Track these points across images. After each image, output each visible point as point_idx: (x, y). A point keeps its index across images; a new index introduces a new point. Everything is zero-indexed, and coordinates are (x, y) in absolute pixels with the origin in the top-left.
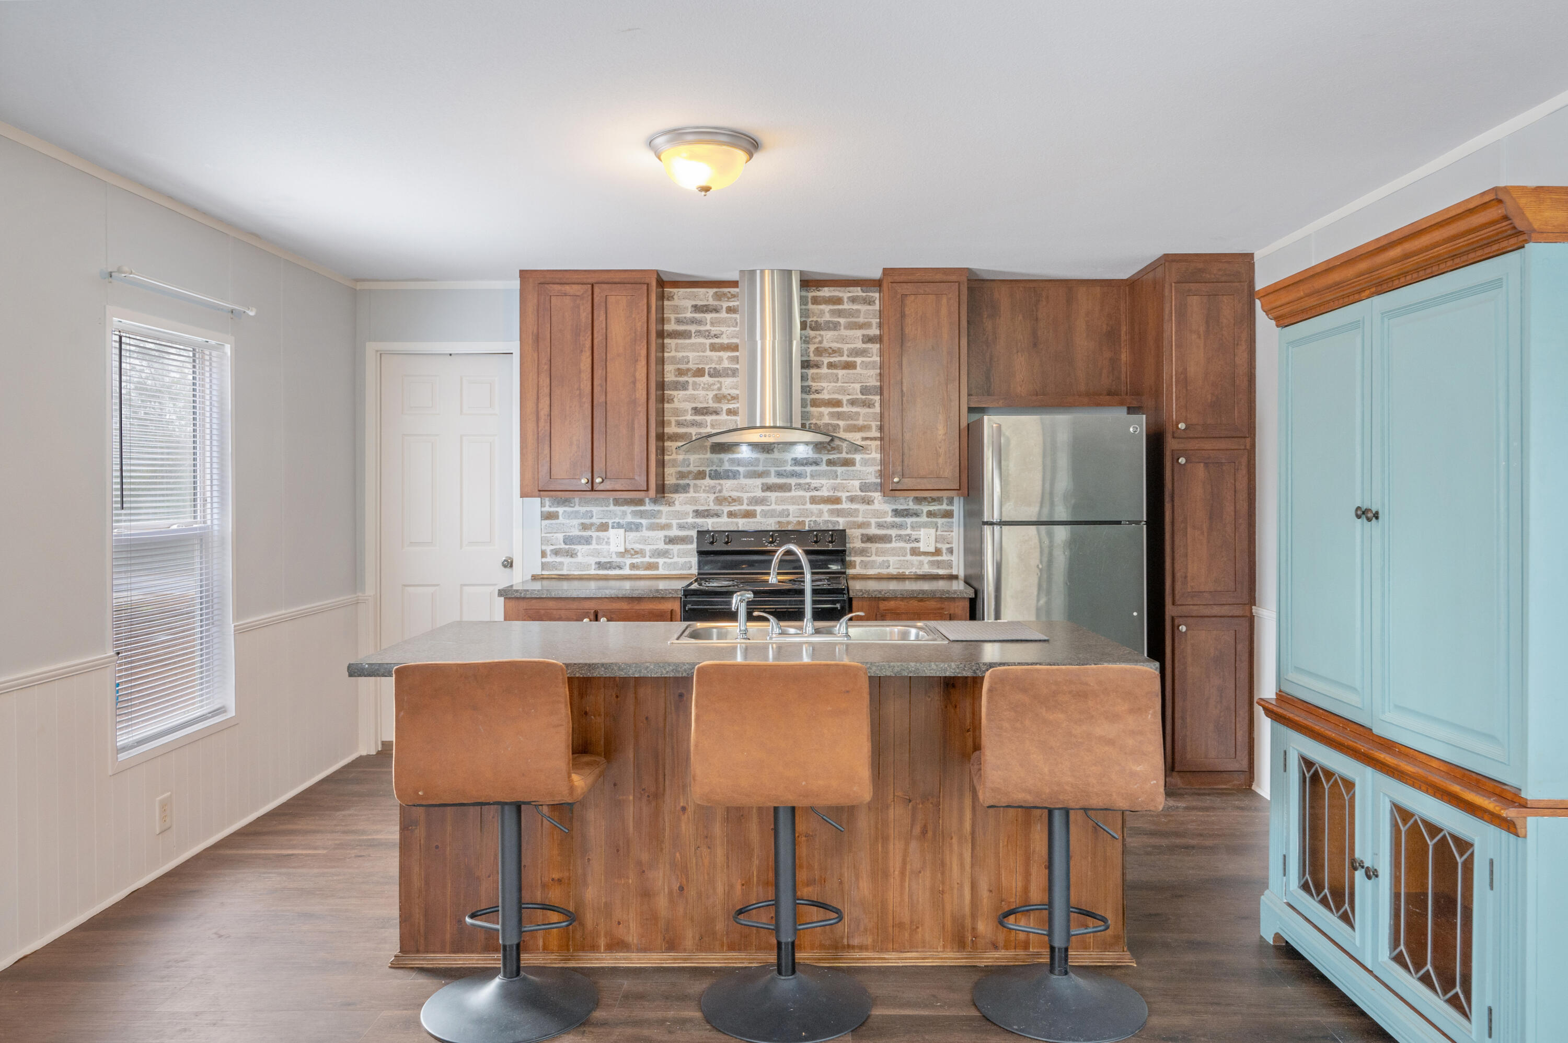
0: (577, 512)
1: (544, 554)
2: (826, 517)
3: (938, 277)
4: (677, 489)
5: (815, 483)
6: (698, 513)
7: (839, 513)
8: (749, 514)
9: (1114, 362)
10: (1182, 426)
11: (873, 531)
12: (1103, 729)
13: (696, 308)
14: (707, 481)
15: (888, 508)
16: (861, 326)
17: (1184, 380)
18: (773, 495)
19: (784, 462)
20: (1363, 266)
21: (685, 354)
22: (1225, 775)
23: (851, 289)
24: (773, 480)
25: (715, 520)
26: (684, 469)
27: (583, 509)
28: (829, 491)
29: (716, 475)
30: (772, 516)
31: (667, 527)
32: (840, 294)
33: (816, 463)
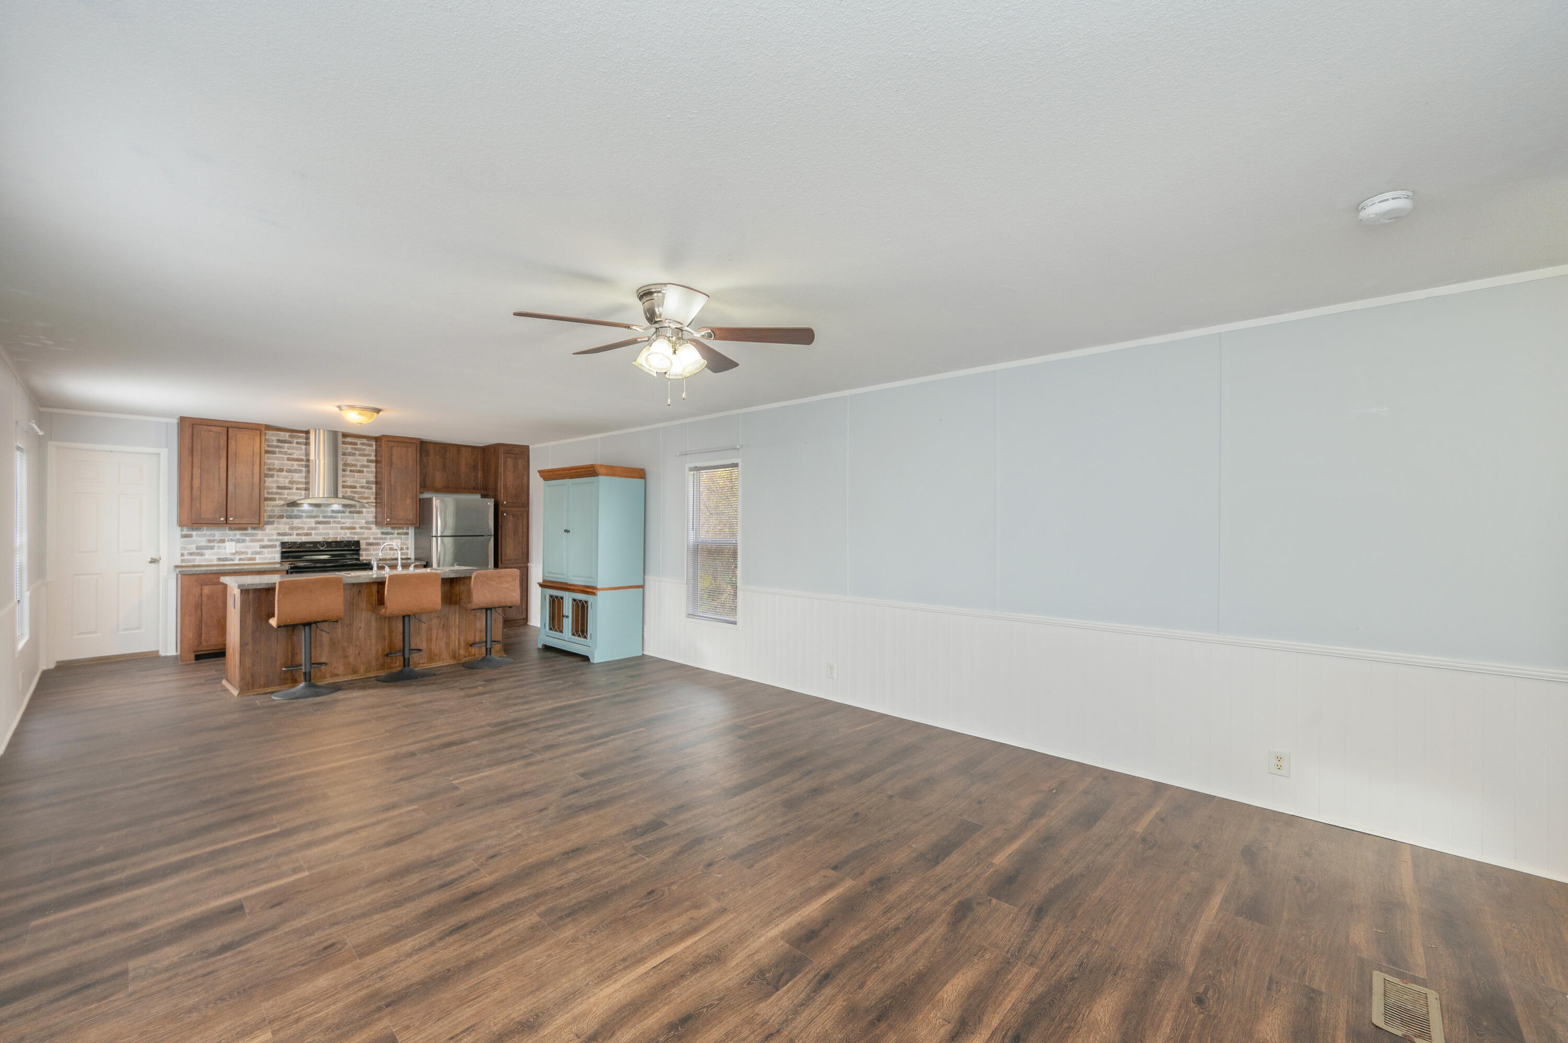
0: (206, 534)
1: (182, 555)
2: (348, 535)
3: (408, 440)
4: (268, 523)
5: (343, 521)
6: (279, 534)
7: (355, 533)
8: (307, 534)
9: (476, 477)
10: (505, 503)
11: (372, 541)
12: (505, 585)
13: (279, 441)
14: (285, 520)
15: (379, 531)
16: (366, 455)
17: (505, 487)
18: (321, 526)
19: (327, 512)
20: (567, 472)
21: (272, 461)
22: (518, 621)
23: (362, 439)
24: (321, 519)
25: (289, 537)
26: (272, 514)
27: (209, 533)
28: (350, 524)
29: (290, 517)
30: (320, 535)
31: (262, 540)
32: (356, 441)
33: (343, 512)
